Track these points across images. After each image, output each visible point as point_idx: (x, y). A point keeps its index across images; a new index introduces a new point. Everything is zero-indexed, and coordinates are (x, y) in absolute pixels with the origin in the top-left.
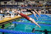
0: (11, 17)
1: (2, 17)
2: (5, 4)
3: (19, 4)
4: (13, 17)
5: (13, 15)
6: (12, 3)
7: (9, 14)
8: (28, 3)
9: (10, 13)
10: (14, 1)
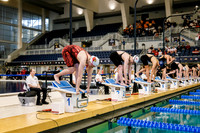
0: (110, 100)
1: (80, 98)
2: (87, 50)
3: (140, 47)
4: (119, 98)
5: (121, 92)
7: (102, 88)
8: (181, 38)
10: (118, 35)
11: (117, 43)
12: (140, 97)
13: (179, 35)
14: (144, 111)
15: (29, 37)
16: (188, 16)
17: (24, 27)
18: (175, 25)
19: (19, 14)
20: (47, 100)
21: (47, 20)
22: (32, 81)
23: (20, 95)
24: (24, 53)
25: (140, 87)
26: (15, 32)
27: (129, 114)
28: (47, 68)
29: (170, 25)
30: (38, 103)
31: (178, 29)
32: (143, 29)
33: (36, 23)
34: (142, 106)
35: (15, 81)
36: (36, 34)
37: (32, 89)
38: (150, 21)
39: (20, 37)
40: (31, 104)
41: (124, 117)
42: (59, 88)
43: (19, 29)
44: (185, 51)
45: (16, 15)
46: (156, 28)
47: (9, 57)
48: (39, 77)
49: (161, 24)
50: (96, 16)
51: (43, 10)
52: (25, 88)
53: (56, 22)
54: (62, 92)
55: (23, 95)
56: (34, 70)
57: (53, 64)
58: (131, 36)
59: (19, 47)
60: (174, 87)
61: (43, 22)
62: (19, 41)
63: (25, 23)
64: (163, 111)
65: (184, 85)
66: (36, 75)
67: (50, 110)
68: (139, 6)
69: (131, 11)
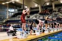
0: (35, 35)
1: (26, 34)
2: (28, 19)
4: (38, 34)
5: (39, 32)
6: (35, 17)
9: (34, 30)
10: (38, 14)
11: (38, 17)
12: (45, 34)
13: (57, 14)
14: (46, 38)
15: (10, 15)
16: (60, 9)
17: (9, 12)
18: (56, 11)
19: (8, 8)
20: (16, 34)
21: (16, 10)
22: (11, 28)
23: (7, 33)
24: (9, 20)
25: (45, 31)
26: (6, 13)
27: (41, 39)
28: (16, 24)
29: (54, 11)
30: (13, 35)
31: (57, 13)
32: (46, 13)
33: (13, 10)
34: (46, 37)
35: (6, 28)
36: (13, 14)
37: (11, 31)
38: (48, 10)
39: (8, 15)
40: (11, 36)
41: (40, 40)
42: (19, 31)
43: (7, 12)
44: (59, 19)
45: (7, 8)
46: (50, 12)
47: (4, 21)
48: (13, 27)
49: (51, 11)
50: (31, 9)
51: (15, 6)
52: (9, 30)
53: (19, 10)
54: (20, 32)
55: (9, 33)
56: (12, 25)
57: (18, 23)
58: (42, 15)
59: (7, 18)
60: (56, 31)
61: (15, 10)
62: (7, 16)
63: (9, 10)
64: (52, 38)
65: (59, 30)
66: (13, 26)
67: (17, 38)
68: (44, 5)
69: (42, 7)
